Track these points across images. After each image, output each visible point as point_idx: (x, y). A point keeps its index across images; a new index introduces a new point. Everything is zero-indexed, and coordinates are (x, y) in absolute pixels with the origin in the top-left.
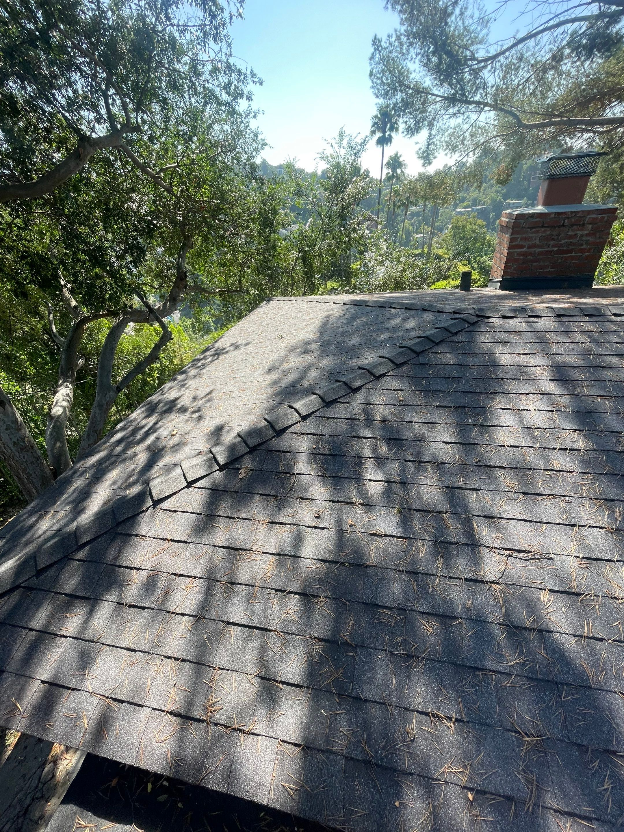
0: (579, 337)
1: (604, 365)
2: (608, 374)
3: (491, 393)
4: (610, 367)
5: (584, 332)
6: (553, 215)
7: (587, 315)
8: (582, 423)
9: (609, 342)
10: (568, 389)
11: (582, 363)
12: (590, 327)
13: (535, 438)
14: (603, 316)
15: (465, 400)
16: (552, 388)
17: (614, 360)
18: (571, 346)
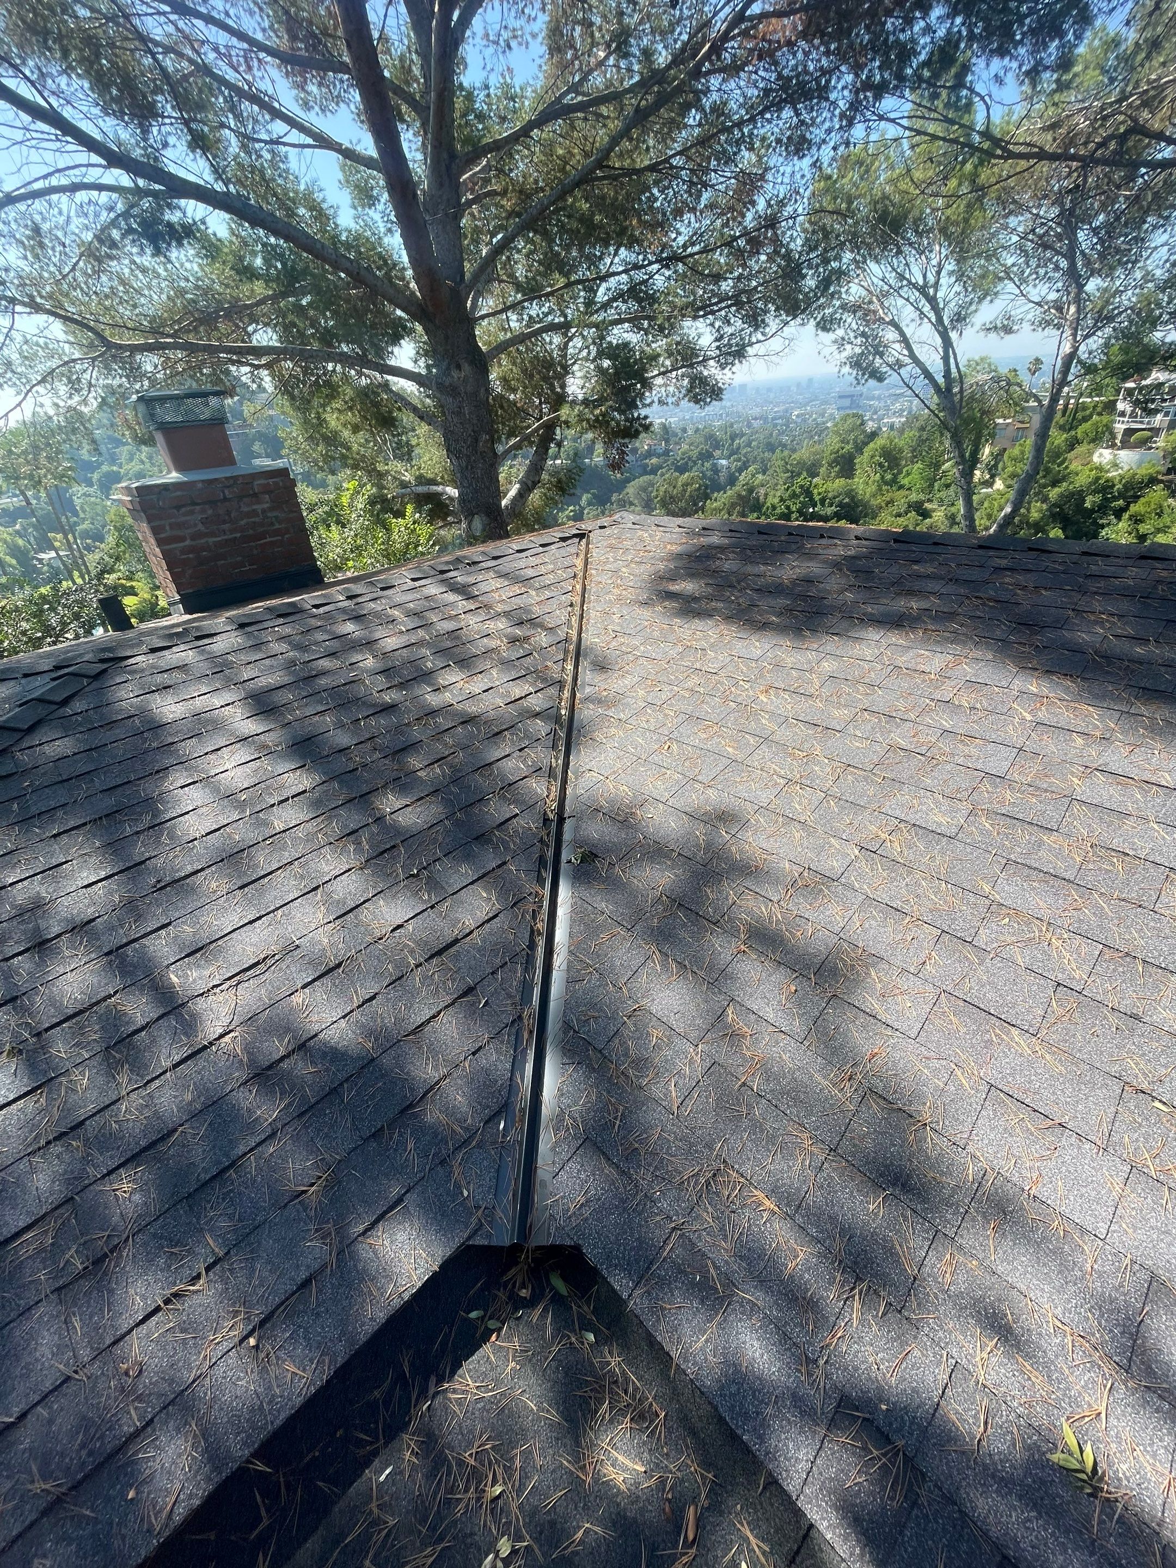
0: (276, 647)
1: (314, 673)
2: (323, 682)
3: (158, 772)
4: (324, 673)
5: (282, 639)
6: (200, 485)
7: (280, 616)
8: (303, 756)
9: (316, 643)
10: (276, 720)
11: (287, 680)
12: (287, 630)
13: (241, 806)
14: (302, 611)
15: (110, 802)
16: (251, 727)
17: (325, 663)
18: (267, 662)
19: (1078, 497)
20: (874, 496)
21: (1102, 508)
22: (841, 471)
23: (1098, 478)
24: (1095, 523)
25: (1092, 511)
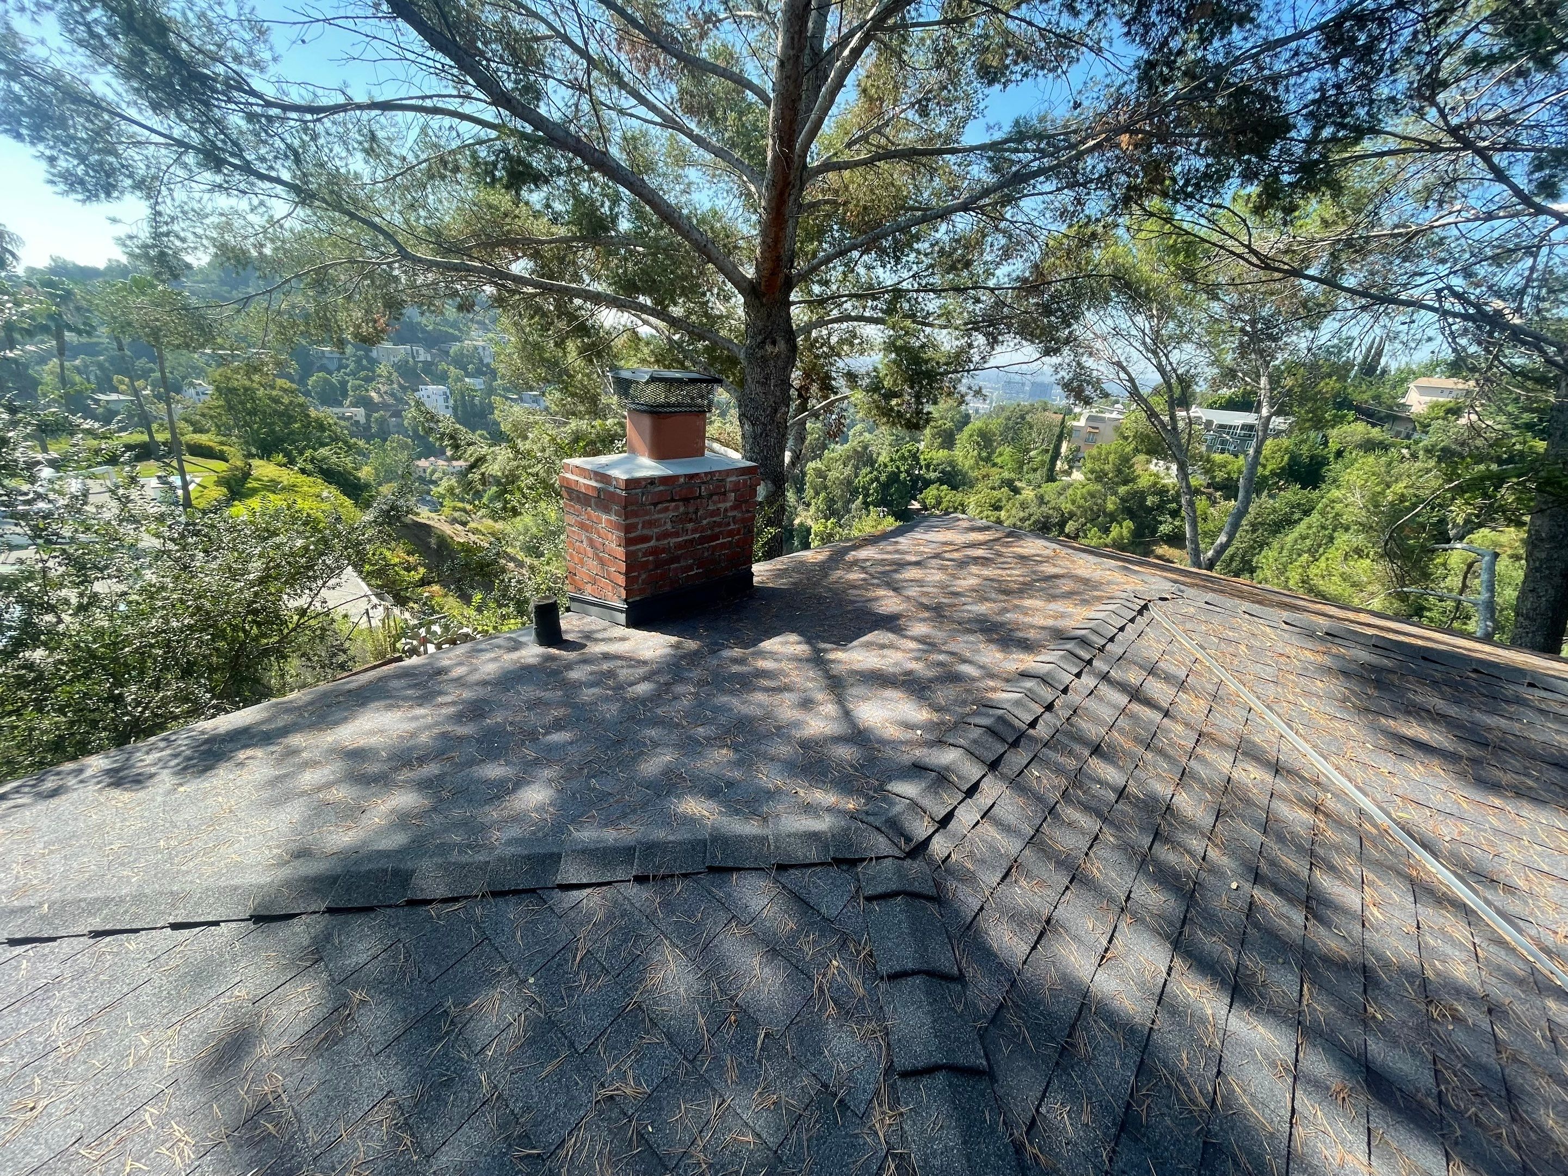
6: (682, 480)
19: (1140, 496)
20: (972, 468)
21: (1160, 507)
22: (944, 442)
23: (1155, 484)
24: (1154, 519)
25: (1152, 509)
